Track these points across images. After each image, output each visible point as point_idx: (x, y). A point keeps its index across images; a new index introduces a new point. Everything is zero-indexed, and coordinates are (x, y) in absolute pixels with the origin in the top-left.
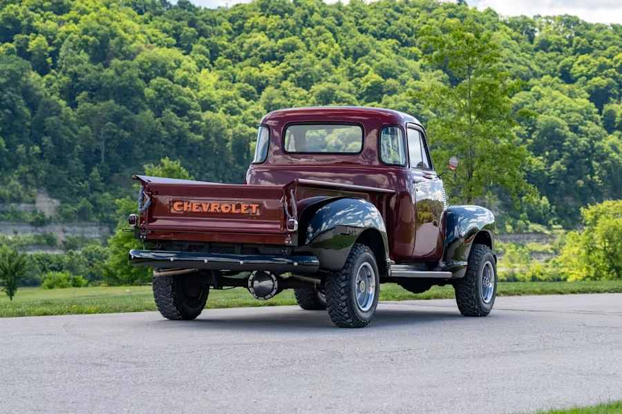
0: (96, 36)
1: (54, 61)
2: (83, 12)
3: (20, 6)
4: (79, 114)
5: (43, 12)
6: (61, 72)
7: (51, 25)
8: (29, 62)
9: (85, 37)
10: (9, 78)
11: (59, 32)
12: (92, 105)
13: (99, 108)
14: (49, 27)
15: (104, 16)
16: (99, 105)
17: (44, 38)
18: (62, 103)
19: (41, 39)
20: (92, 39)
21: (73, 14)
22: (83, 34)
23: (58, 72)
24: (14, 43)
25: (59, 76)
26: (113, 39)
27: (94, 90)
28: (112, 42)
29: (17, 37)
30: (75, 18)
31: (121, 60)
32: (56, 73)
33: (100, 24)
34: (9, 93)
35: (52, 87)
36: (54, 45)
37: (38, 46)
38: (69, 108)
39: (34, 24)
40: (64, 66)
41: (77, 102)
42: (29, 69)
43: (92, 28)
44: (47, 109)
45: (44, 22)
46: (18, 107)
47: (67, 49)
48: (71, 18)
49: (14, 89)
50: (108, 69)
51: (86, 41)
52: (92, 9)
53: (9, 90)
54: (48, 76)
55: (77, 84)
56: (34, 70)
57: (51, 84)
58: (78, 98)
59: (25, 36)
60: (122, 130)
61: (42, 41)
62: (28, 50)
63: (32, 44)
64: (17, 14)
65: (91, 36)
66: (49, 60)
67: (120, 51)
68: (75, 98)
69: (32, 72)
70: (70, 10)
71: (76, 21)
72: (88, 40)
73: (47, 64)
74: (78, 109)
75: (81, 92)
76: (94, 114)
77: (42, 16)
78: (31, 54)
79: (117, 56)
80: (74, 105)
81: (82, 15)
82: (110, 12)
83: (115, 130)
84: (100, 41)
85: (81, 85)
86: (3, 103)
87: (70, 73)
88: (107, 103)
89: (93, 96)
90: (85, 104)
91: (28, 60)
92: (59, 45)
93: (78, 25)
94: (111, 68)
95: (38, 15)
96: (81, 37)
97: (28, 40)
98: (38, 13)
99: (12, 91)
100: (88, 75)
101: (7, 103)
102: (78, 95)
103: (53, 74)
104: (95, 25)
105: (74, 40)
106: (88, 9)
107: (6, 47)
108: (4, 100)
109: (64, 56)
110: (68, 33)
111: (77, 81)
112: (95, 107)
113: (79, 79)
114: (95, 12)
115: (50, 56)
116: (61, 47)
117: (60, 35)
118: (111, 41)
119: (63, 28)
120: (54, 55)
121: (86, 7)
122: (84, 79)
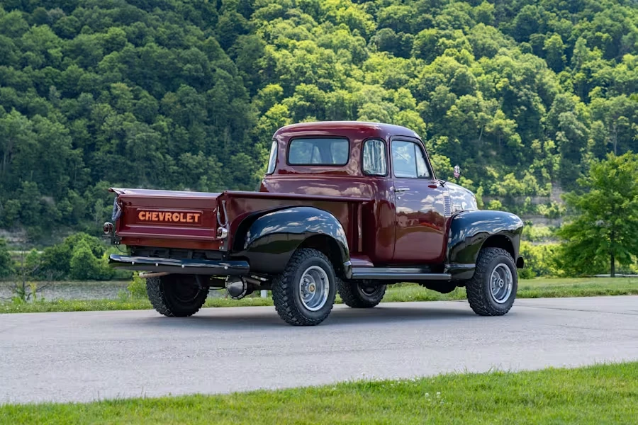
0: (609, 33)
1: (569, 58)
2: (597, 9)
3: (537, 6)
4: (592, 109)
5: (558, 12)
6: (575, 69)
7: (566, 23)
8: (543, 60)
9: (599, 34)
10: (525, 76)
11: (574, 29)
12: (604, 99)
13: (612, 102)
14: (564, 25)
15: (617, 12)
16: (611, 100)
17: (559, 37)
18: (576, 98)
19: (556, 38)
20: (605, 35)
21: (587, 11)
22: (597, 31)
23: (572, 69)
24: (530, 42)
25: (573, 72)
26: (626, 34)
27: (607, 85)
28: (625, 38)
29: (534, 36)
30: (590, 16)
31: (633, 55)
32: (570, 70)
33: (613, 20)
34: (525, 90)
35: (566, 83)
36: (568, 42)
37: (554, 44)
38: (582, 103)
39: (550, 23)
40: (578, 63)
41: (590, 97)
42: (544, 67)
43: (605, 25)
44: (561, 105)
45: (559, 21)
46: (534, 103)
47: (581, 46)
48: (585, 16)
49: (529, 86)
50: (620, 64)
51: (599, 38)
52: (605, 6)
53: (525, 88)
54: (563, 73)
55: (591, 80)
56: (549, 67)
57: (565, 81)
58: (591, 94)
59: (541, 35)
60: (634, 124)
61: (556, 39)
62: (544, 49)
63: (548, 42)
64: (534, 14)
65: (604, 33)
66: (564, 57)
67: (632, 46)
68: (588, 94)
69: (547, 70)
70: (584, 8)
71: (590, 19)
72: (601, 37)
73: (562, 61)
74: (591, 105)
75: (594, 88)
76: (606, 109)
77: (557, 15)
78: (546, 52)
79: (629, 51)
80: (587, 101)
81: (596, 12)
82: (623, 8)
83: (628, 124)
84: (613, 37)
85: (594, 81)
86: (519, 100)
87: (585, 69)
88: (619, 97)
89: (606, 91)
90: (598, 99)
91: (543, 58)
92: (573, 42)
93: (592, 22)
94: (624, 64)
95: (554, 14)
96: (594, 34)
97: (544, 39)
98: (554, 12)
99: (528, 89)
100: (601, 71)
101: (524, 101)
102: (591, 91)
103: (568, 71)
104: (609, 22)
105: (588, 37)
106: (601, 6)
107: (522, 46)
108: (520, 97)
109: (578, 53)
110: (582, 30)
111: (592, 77)
112: (608, 102)
113: (593, 75)
114: (609, 8)
115: (564, 54)
116: (575, 44)
117: (574, 32)
118: (624, 36)
119: (578, 26)
120: (569, 52)
121: (599, 4)
122: (596, 75)
